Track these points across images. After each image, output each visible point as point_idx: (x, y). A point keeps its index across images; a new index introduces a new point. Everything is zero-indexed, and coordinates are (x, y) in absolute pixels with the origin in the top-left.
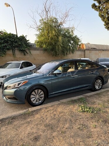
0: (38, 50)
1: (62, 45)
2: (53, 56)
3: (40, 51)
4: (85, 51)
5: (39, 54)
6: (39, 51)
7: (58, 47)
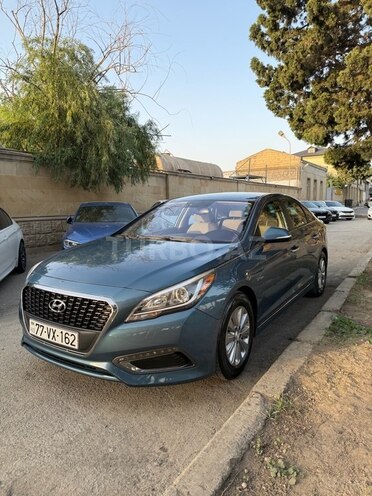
0: (11, 160)
1: (113, 149)
2: (73, 186)
3: (19, 164)
4: (166, 179)
5: (14, 175)
6: (14, 164)
7: (97, 155)
